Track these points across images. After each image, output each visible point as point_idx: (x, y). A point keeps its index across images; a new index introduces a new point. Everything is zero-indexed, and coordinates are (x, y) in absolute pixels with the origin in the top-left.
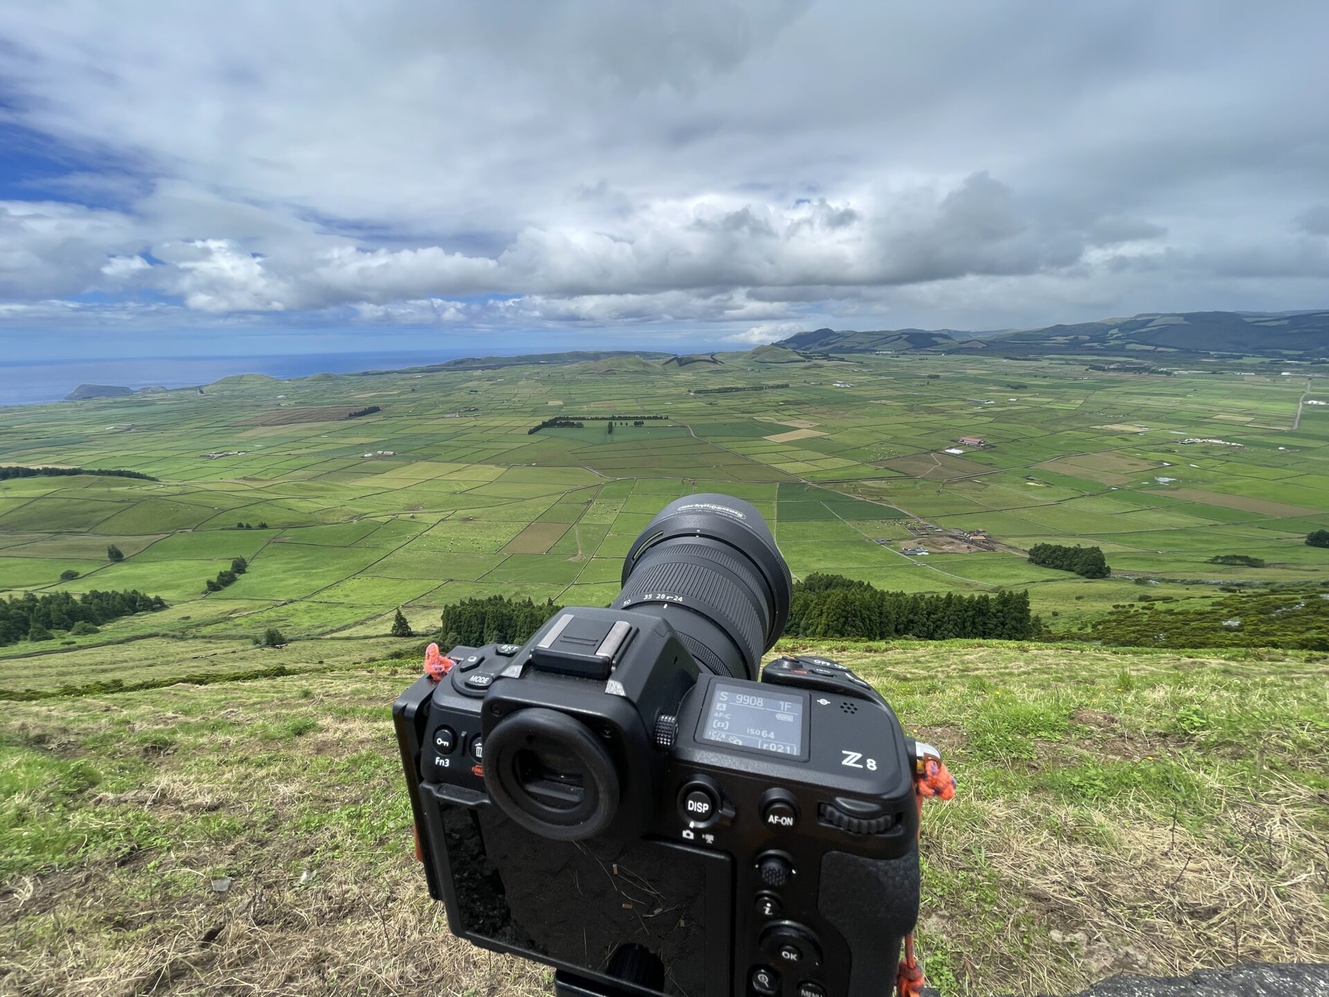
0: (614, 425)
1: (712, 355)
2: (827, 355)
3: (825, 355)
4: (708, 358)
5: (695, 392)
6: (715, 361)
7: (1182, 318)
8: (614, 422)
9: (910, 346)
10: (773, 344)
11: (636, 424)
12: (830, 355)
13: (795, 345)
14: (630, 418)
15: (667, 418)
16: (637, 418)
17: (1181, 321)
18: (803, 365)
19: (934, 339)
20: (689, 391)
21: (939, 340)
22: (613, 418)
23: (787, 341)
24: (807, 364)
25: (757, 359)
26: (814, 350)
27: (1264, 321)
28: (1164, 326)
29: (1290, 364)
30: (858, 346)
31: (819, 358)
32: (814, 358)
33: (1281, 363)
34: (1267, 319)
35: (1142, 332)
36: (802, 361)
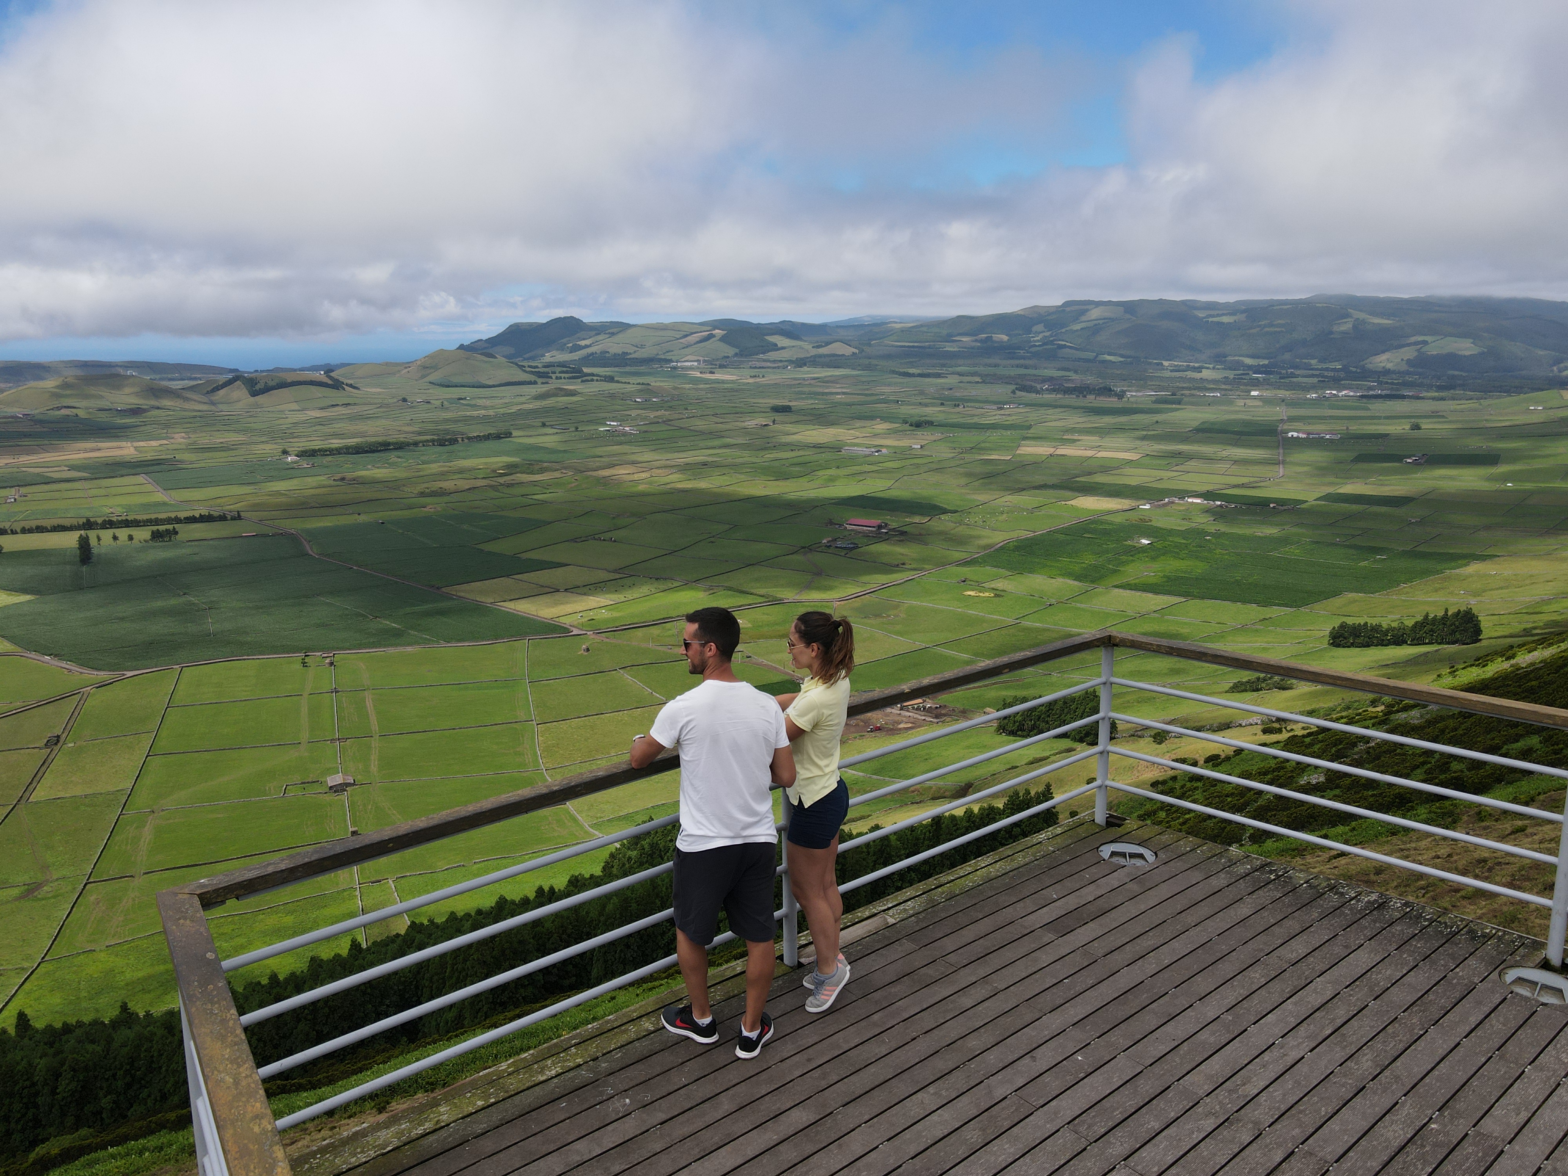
0: (93, 542)
1: (329, 370)
2: (581, 371)
3: (574, 371)
4: (320, 375)
5: (302, 454)
6: (337, 385)
8: (92, 535)
9: (730, 351)
10: (462, 347)
11: (156, 536)
12: (585, 370)
13: (509, 350)
14: (136, 524)
15: (239, 517)
16: (157, 522)
18: (533, 390)
19: (771, 339)
20: (285, 452)
21: (781, 341)
22: (89, 525)
23: (494, 342)
24: (543, 389)
25: (431, 378)
26: (552, 360)
27: (1218, 315)
28: (1101, 322)
29: (1257, 379)
30: (635, 352)
31: (563, 375)
32: (554, 376)
33: (1247, 377)
34: (1220, 312)
35: (1077, 331)
36: (530, 383)
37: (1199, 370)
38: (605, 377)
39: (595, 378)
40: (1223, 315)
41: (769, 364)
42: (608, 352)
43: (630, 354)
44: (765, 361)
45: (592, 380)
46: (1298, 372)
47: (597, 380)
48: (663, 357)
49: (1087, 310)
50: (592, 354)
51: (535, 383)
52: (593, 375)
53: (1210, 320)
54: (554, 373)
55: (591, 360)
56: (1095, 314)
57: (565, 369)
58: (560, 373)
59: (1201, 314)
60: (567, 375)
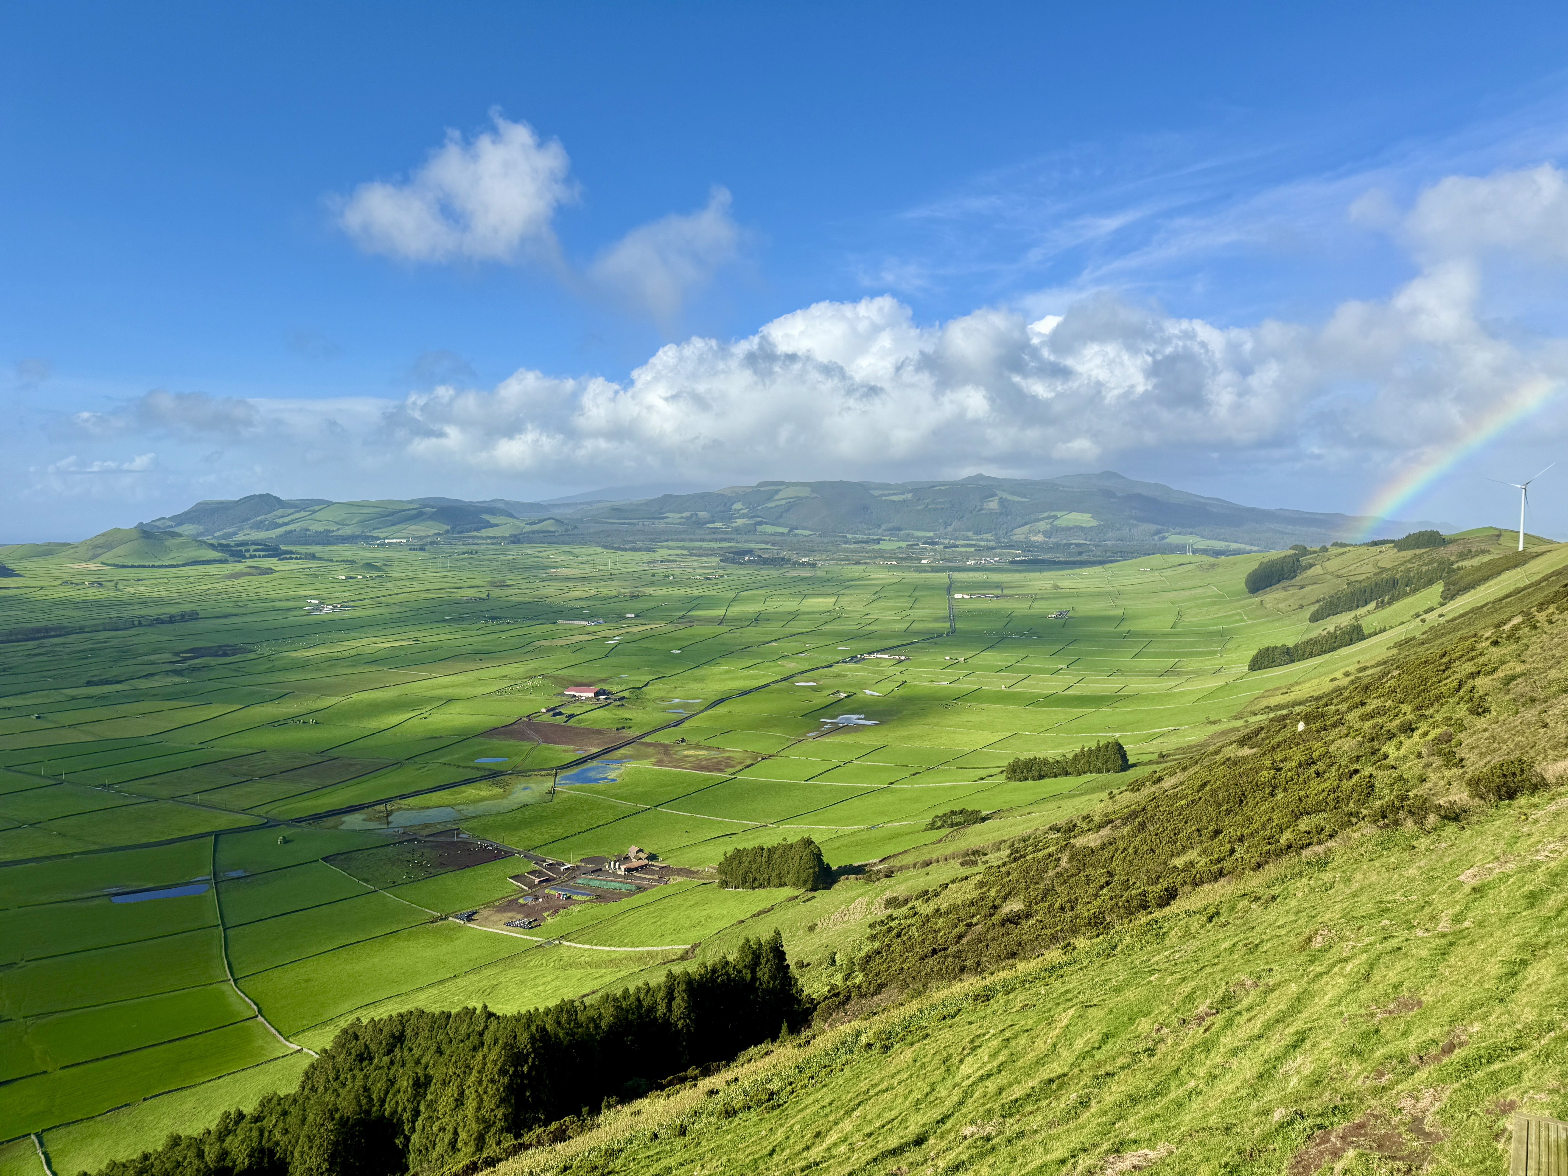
2: (278, 549)
3: (271, 548)
7: (809, 489)
12: (283, 548)
17: (806, 492)
18: (224, 569)
19: (482, 516)
21: (492, 518)
24: (236, 568)
26: (246, 538)
27: (890, 495)
28: (792, 500)
29: (925, 548)
30: (338, 530)
31: (257, 554)
32: (247, 555)
33: (917, 547)
34: (891, 492)
35: (771, 508)
36: (220, 561)
37: (878, 542)
38: (306, 554)
39: (294, 556)
40: (894, 494)
41: (481, 541)
42: (308, 530)
43: (333, 531)
44: (477, 537)
45: (291, 558)
46: (958, 542)
47: (296, 558)
48: (369, 534)
49: (780, 490)
50: (291, 531)
51: (226, 561)
52: (292, 553)
53: (884, 498)
54: (248, 551)
55: (288, 537)
56: (785, 493)
57: (260, 547)
58: (255, 551)
59: (876, 493)
60: (262, 553)
